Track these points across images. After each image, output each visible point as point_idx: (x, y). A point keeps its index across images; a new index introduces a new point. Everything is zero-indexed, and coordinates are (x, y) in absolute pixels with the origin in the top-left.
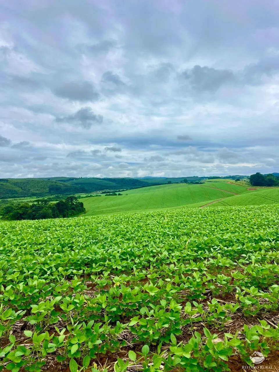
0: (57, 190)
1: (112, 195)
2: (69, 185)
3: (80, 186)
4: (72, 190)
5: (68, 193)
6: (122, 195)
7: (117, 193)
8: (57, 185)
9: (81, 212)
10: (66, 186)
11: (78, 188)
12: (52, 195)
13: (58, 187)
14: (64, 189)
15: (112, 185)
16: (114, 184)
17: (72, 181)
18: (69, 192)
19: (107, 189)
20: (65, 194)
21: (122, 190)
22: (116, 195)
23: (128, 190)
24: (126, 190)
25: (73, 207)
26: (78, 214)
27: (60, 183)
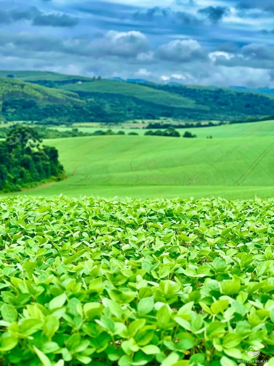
0: (24, 107)
1: (166, 135)
2: (59, 96)
3: (91, 102)
4: (66, 111)
5: (55, 120)
6: (194, 136)
7: (182, 132)
8: (26, 95)
9: (47, 177)
10: (51, 98)
11: (84, 108)
12: (8, 120)
13: (28, 100)
14: (45, 107)
15: (183, 106)
16: (190, 103)
17: (72, 85)
18: (57, 118)
19: (168, 115)
20: (43, 121)
21: (207, 123)
22: (177, 135)
23: (224, 124)
24: (220, 124)
25: (24, 160)
26: (39, 181)
27: (36, 90)
